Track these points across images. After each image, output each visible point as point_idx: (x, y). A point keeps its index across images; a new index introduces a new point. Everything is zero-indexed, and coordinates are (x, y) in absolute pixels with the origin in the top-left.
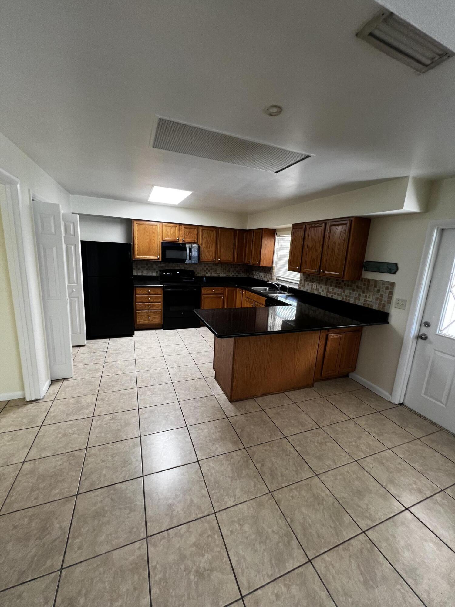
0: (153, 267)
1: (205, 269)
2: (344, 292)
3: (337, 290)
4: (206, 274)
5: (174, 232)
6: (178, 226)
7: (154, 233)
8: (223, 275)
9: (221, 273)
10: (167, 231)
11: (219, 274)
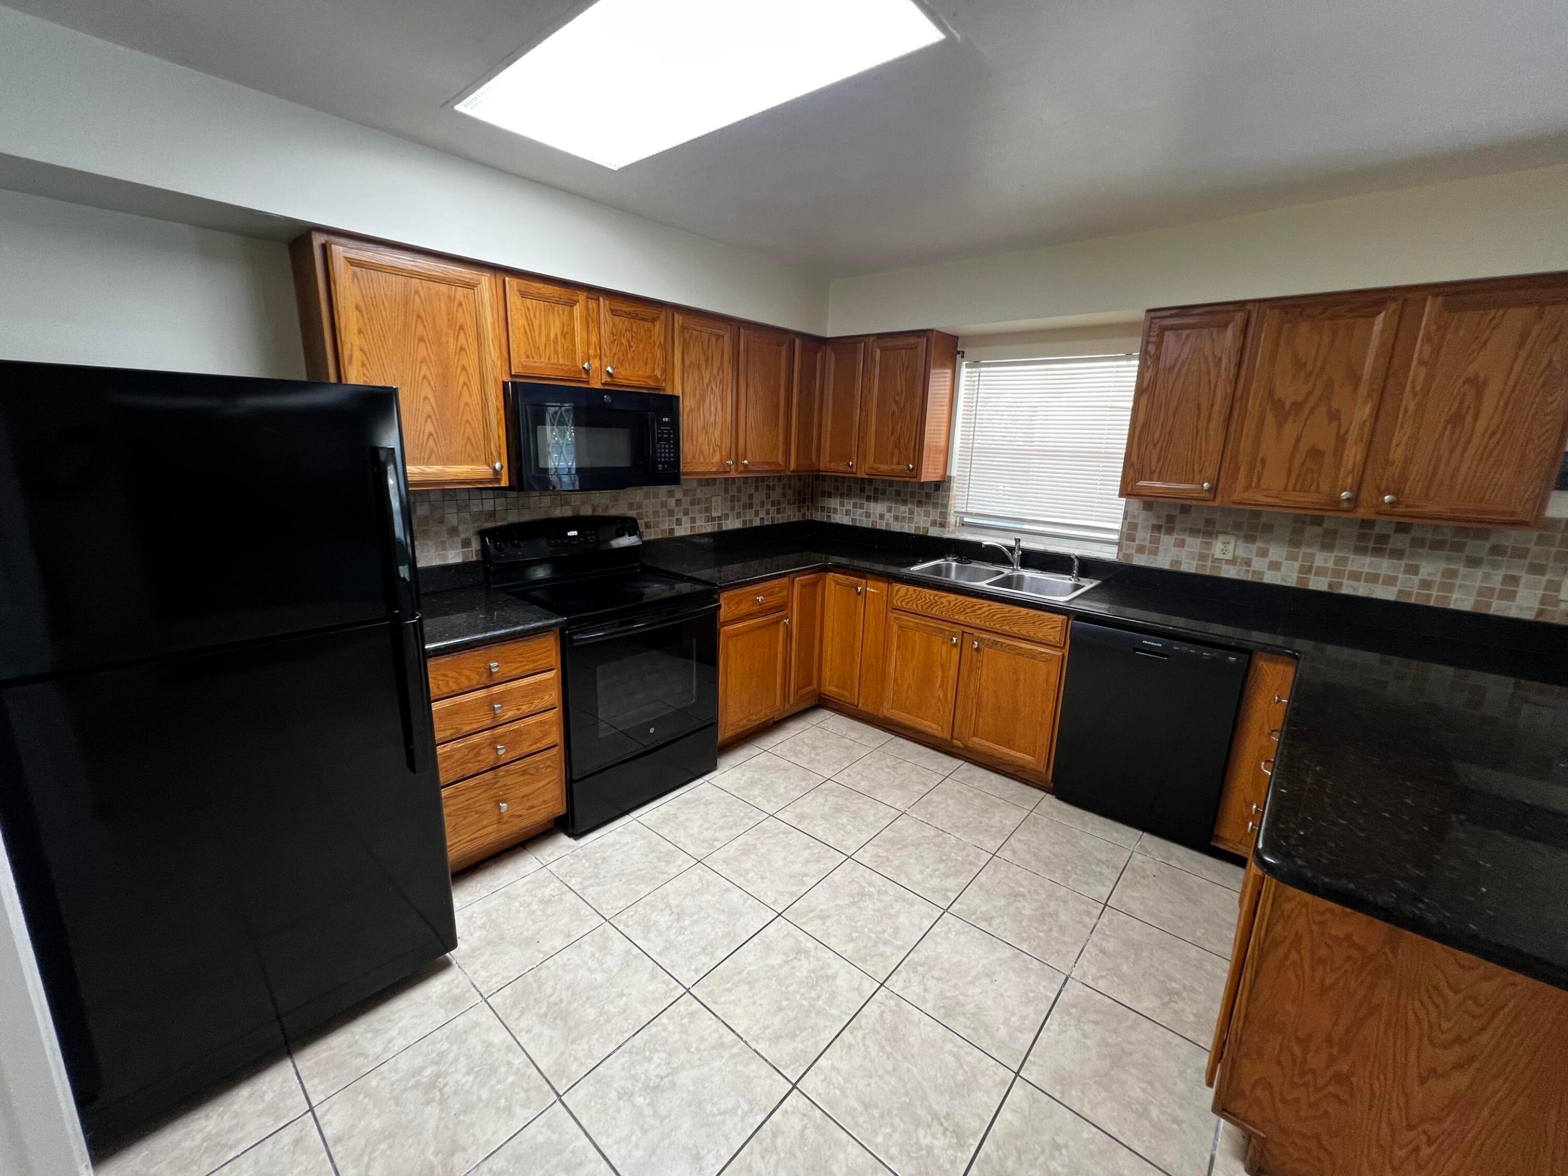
0: (441, 522)
1: (672, 502)
2: (1414, 570)
3: (1364, 563)
4: (676, 527)
5: (567, 333)
6: (582, 296)
7: (461, 328)
8: (733, 524)
9: (727, 516)
10: (530, 324)
11: (720, 518)
